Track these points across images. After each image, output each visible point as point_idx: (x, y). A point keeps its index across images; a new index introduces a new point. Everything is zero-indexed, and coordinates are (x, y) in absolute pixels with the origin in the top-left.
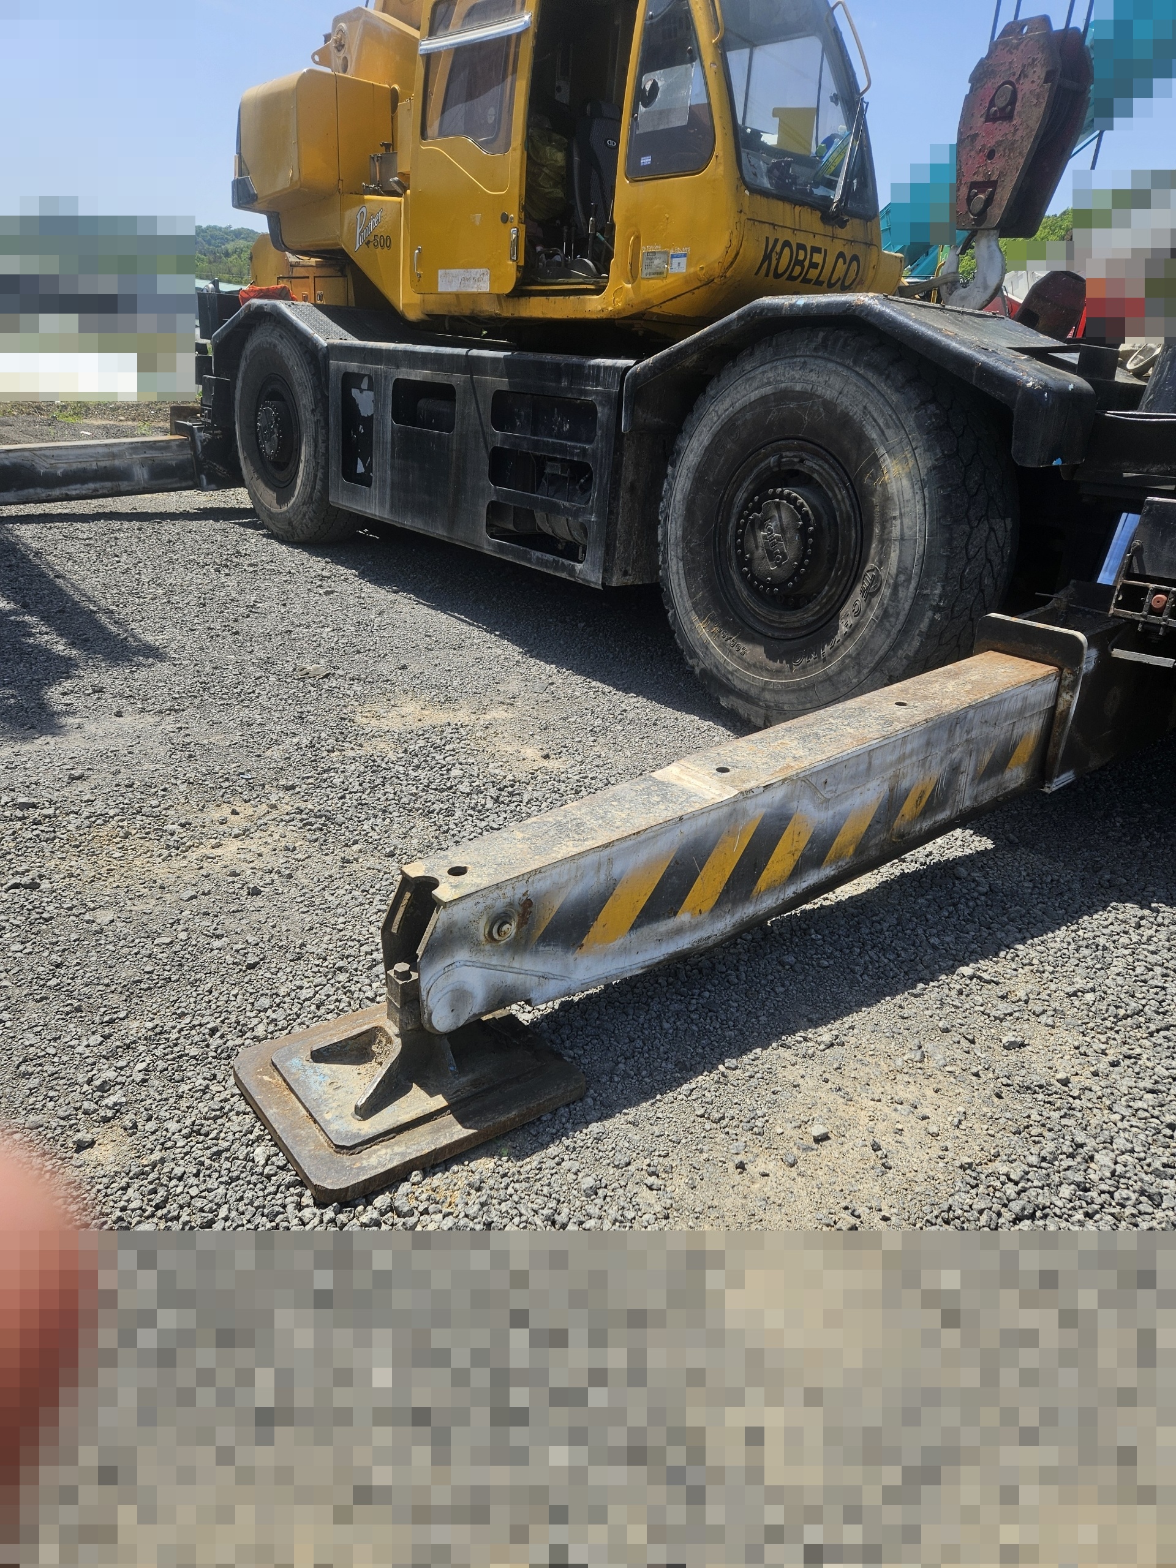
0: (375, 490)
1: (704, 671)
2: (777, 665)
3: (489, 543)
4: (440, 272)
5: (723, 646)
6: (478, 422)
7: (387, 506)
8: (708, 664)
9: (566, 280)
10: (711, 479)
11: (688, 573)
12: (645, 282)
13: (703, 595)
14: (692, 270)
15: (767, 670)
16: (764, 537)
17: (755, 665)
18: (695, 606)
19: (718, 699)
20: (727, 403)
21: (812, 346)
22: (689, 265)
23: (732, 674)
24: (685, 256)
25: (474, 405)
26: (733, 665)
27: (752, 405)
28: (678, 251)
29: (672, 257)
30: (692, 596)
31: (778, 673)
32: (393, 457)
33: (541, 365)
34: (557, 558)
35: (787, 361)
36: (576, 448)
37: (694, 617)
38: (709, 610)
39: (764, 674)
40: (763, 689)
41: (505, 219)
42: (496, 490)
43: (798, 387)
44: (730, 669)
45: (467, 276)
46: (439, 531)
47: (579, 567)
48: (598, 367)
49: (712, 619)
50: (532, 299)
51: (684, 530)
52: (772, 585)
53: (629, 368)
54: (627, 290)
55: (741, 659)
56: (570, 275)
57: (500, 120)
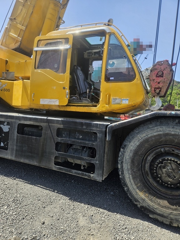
0: (9, 151)
1: (142, 207)
2: (174, 207)
3: (55, 167)
4: (41, 99)
5: (151, 200)
6: (51, 135)
7: (14, 156)
8: (144, 205)
9: (80, 103)
10: (140, 153)
11: (134, 178)
12: (113, 105)
13: (140, 185)
14: (130, 103)
15: (171, 208)
16: (165, 171)
17: (165, 207)
18: (138, 188)
19: (149, 215)
20: (144, 135)
21: (175, 123)
22: (129, 102)
23: (156, 209)
24: (128, 100)
25: (49, 131)
26: (156, 206)
27: (155, 136)
28: (125, 99)
29: (123, 100)
30: (136, 185)
31: (176, 210)
32: (17, 143)
33: (76, 122)
34: (83, 172)
35: (166, 126)
36: (90, 143)
37: (138, 191)
38: (143, 189)
39: (170, 209)
40: (170, 214)
41: (64, 88)
42: (58, 153)
43: (173, 133)
44: (155, 207)
45: (51, 101)
46: (35, 163)
47: (92, 175)
48: (97, 124)
49: (145, 192)
50: (71, 107)
51: (131, 166)
52: (171, 185)
53: (109, 125)
54: (107, 107)
55: (159, 204)
56: (82, 102)
57: (59, 67)
